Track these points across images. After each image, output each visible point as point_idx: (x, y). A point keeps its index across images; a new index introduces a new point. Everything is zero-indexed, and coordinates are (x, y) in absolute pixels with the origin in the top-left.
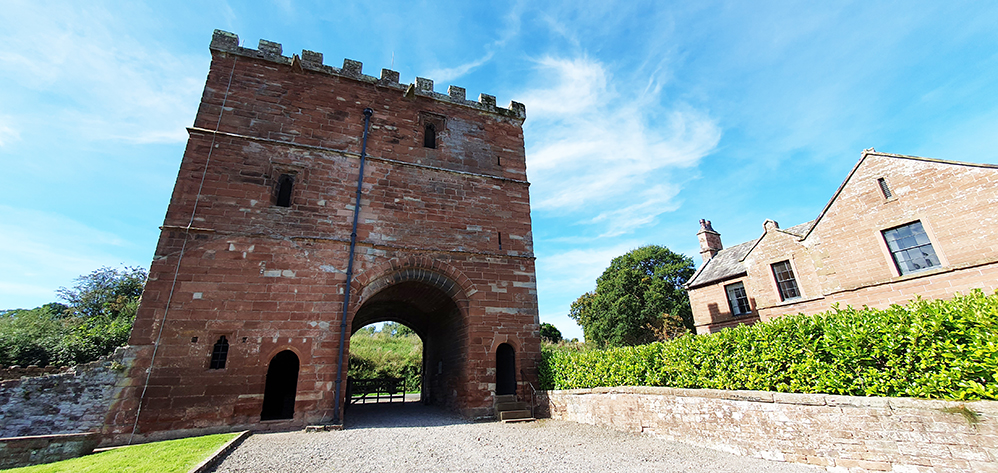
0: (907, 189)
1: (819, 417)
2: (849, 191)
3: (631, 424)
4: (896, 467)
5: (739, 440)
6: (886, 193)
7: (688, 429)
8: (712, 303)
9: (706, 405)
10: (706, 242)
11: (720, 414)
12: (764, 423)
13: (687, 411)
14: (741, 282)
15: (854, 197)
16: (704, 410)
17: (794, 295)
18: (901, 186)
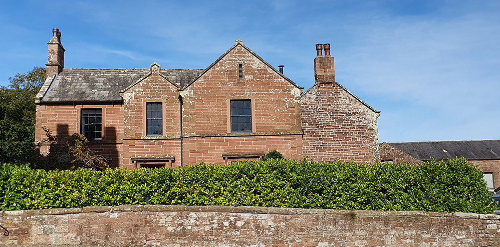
0: (251, 77)
1: (291, 221)
2: (221, 65)
3: (132, 239)
4: (320, 244)
5: (237, 240)
6: (241, 76)
7: (196, 237)
8: (63, 123)
9: (217, 218)
10: (56, 56)
11: (226, 224)
12: (257, 227)
13: (198, 223)
14: (101, 109)
15: (222, 70)
16: (214, 221)
17: (157, 133)
18: (249, 74)
